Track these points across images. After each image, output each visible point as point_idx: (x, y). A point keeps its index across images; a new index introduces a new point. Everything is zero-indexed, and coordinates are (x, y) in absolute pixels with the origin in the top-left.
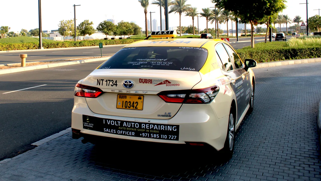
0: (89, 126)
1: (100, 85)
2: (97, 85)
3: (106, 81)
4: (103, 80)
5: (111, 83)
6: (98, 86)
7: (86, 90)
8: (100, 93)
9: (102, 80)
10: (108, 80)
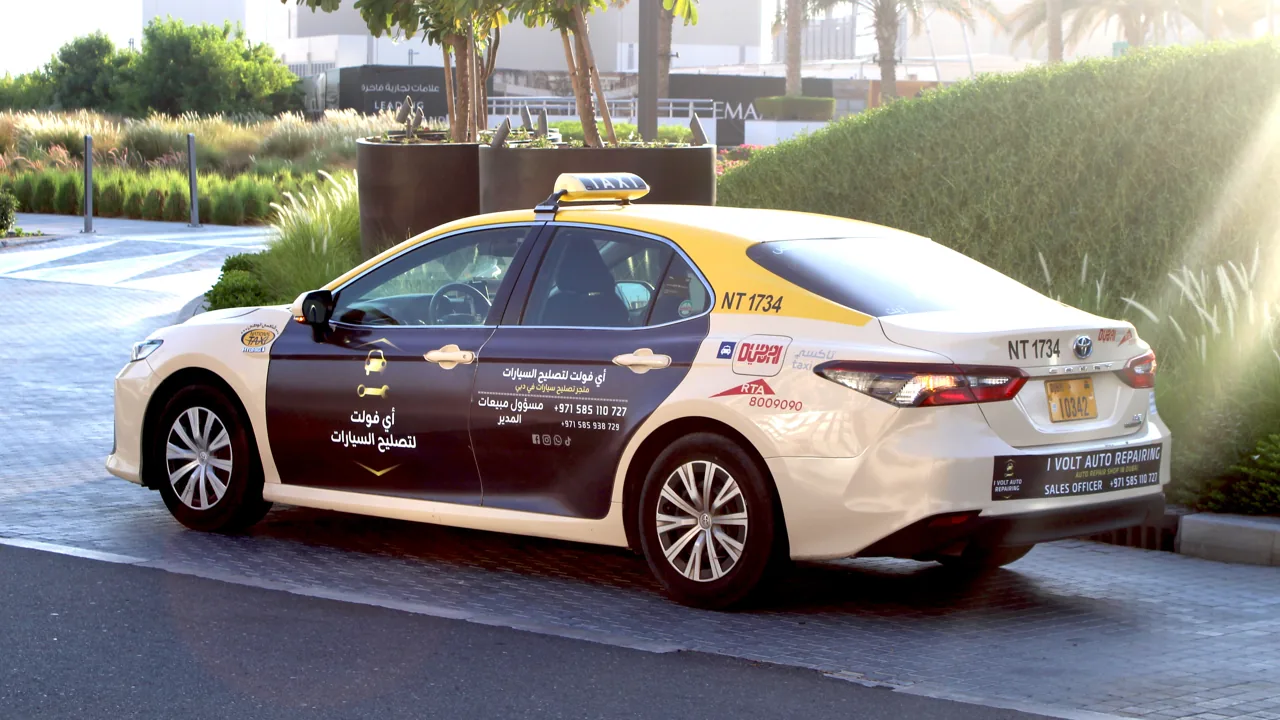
0: (1010, 488)
1: (1017, 357)
2: (1011, 358)
3: (1035, 344)
4: (1027, 341)
5: (1046, 349)
6: (1014, 363)
7: (972, 381)
8: (1015, 381)
9: (1024, 342)
10: (1041, 341)
